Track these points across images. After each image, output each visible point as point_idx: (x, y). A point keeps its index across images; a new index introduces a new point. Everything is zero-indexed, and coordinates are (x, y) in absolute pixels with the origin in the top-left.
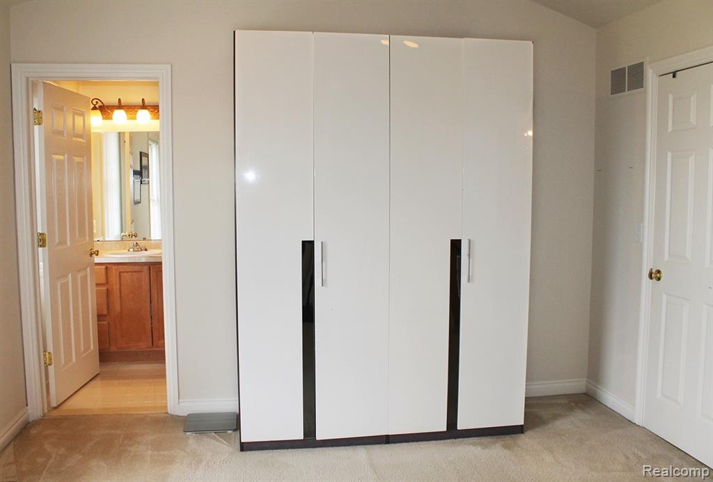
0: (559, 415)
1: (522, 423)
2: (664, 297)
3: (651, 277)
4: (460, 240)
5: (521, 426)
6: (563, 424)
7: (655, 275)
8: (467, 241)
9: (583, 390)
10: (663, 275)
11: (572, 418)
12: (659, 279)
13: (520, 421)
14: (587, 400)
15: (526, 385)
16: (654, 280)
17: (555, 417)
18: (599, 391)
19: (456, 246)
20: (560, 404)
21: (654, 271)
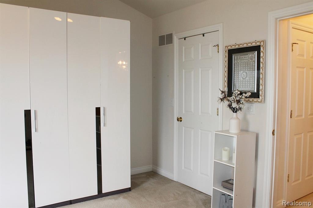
0: (144, 181)
1: (130, 187)
2: (184, 128)
3: (178, 120)
4: (100, 107)
5: (130, 188)
6: (146, 185)
7: (180, 119)
8: (103, 108)
9: (151, 170)
10: (183, 119)
11: (149, 182)
12: (181, 121)
13: (129, 186)
14: (153, 174)
15: (131, 170)
16: (179, 122)
17: (142, 182)
18: (158, 169)
19: (98, 110)
20: (143, 177)
21: (179, 118)
